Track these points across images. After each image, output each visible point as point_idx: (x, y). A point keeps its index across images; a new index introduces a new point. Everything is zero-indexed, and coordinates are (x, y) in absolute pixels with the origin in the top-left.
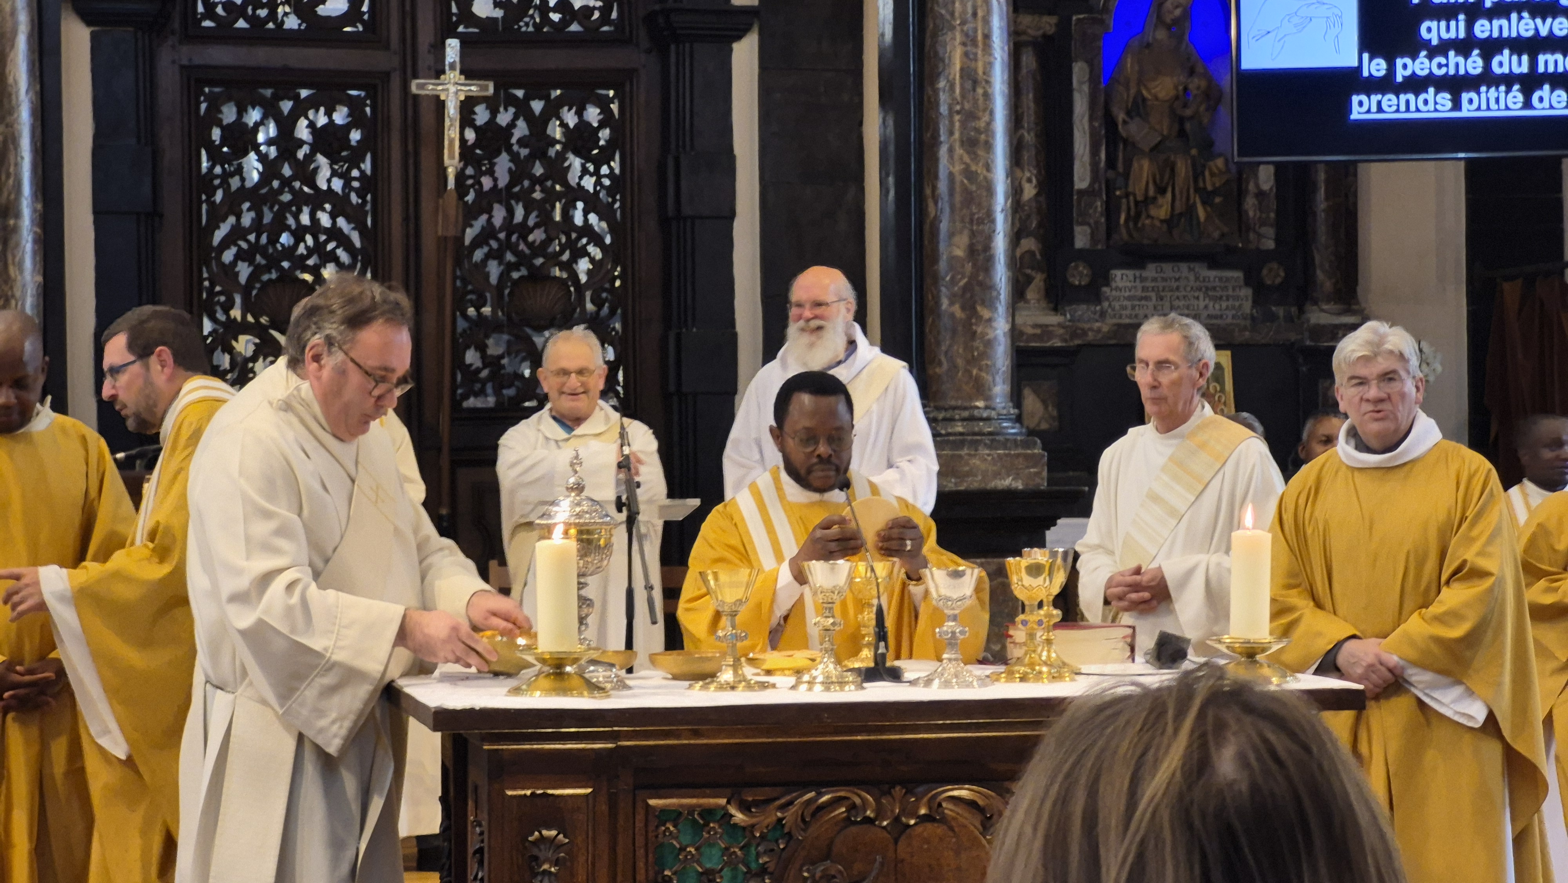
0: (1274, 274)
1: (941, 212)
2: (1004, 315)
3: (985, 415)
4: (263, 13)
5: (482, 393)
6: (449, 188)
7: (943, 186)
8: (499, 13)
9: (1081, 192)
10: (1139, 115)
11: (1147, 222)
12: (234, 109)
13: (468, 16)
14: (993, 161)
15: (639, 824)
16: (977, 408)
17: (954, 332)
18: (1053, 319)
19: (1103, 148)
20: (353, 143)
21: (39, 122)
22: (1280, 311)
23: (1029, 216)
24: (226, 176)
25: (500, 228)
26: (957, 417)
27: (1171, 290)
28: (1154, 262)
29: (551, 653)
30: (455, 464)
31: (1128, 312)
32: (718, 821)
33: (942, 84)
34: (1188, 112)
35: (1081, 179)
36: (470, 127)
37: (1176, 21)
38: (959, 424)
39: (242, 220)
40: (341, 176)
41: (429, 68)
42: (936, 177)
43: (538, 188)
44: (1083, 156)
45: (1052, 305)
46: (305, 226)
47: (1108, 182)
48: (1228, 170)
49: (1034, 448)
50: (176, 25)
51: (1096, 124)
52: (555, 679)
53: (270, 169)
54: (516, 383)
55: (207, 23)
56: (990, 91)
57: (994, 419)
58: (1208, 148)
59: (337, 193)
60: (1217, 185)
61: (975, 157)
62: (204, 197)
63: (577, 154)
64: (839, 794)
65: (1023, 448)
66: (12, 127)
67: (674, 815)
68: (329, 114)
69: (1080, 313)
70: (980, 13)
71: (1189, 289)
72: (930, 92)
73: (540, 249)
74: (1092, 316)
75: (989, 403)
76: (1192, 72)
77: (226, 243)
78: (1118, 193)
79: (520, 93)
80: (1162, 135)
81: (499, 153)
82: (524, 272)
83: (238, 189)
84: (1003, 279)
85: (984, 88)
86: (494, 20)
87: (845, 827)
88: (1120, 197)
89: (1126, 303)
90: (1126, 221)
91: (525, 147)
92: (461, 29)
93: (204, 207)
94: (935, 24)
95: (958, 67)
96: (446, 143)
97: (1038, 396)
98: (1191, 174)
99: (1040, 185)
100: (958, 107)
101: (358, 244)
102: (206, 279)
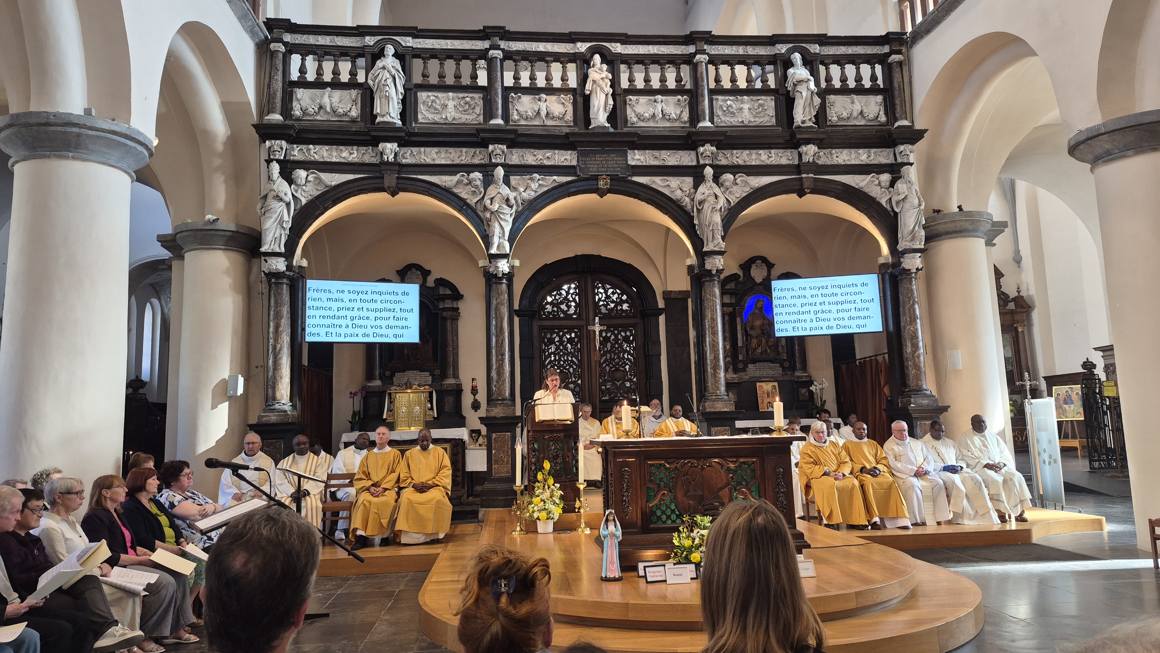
0: (787, 364)
1: (708, 350)
2: (723, 373)
3: (720, 395)
4: (556, 314)
5: (606, 396)
6: (597, 351)
7: (708, 344)
8: (607, 312)
10: (753, 329)
11: (756, 353)
12: (550, 335)
13: (601, 313)
14: (719, 338)
15: (646, 468)
16: (718, 393)
18: (735, 376)
20: (576, 341)
21: (509, 336)
22: (789, 373)
23: (728, 353)
24: (548, 349)
25: (609, 359)
26: (713, 395)
27: (762, 369)
30: (600, 412)
31: (753, 374)
32: (663, 467)
33: (706, 322)
34: (764, 328)
35: (740, 344)
36: (601, 337)
37: (760, 308)
38: (714, 397)
39: (551, 359)
40: (573, 349)
41: (592, 324)
42: (706, 342)
43: (617, 350)
45: (734, 373)
46: (565, 360)
48: (774, 341)
49: (732, 403)
50: (537, 317)
53: (558, 348)
54: (613, 394)
55: (544, 316)
56: (717, 323)
57: (722, 396)
59: (572, 352)
61: (714, 336)
62: (543, 354)
63: (626, 342)
64: (689, 461)
65: (729, 402)
66: (504, 336)
67: (653, 466)
68: (570, 335)
69: (741, 374)
70: (715, 307)
71: (766, 369)
72: (704, 324)
73: (617, 364)
74: (745, 375)
75: (720, 392)
76: (765, 319)
79: (612, 329)
80: (758, 333)
81: (608, 343)
82: (614, 369)
83: (550, 352)
84: (722, 366)
85: (716, 321)
87: (691, 468)
88: (749, 348)
89: (752, 372)
90: (751, 353)
91: (614, 341)
92: (599, 315)
93: (543, 357)
95: (710, 317)
96: (596, 341)
97: (732, 394)
98: (766, 342)
99: (730, 346)
100: (710, 326)
101: (577, 364)
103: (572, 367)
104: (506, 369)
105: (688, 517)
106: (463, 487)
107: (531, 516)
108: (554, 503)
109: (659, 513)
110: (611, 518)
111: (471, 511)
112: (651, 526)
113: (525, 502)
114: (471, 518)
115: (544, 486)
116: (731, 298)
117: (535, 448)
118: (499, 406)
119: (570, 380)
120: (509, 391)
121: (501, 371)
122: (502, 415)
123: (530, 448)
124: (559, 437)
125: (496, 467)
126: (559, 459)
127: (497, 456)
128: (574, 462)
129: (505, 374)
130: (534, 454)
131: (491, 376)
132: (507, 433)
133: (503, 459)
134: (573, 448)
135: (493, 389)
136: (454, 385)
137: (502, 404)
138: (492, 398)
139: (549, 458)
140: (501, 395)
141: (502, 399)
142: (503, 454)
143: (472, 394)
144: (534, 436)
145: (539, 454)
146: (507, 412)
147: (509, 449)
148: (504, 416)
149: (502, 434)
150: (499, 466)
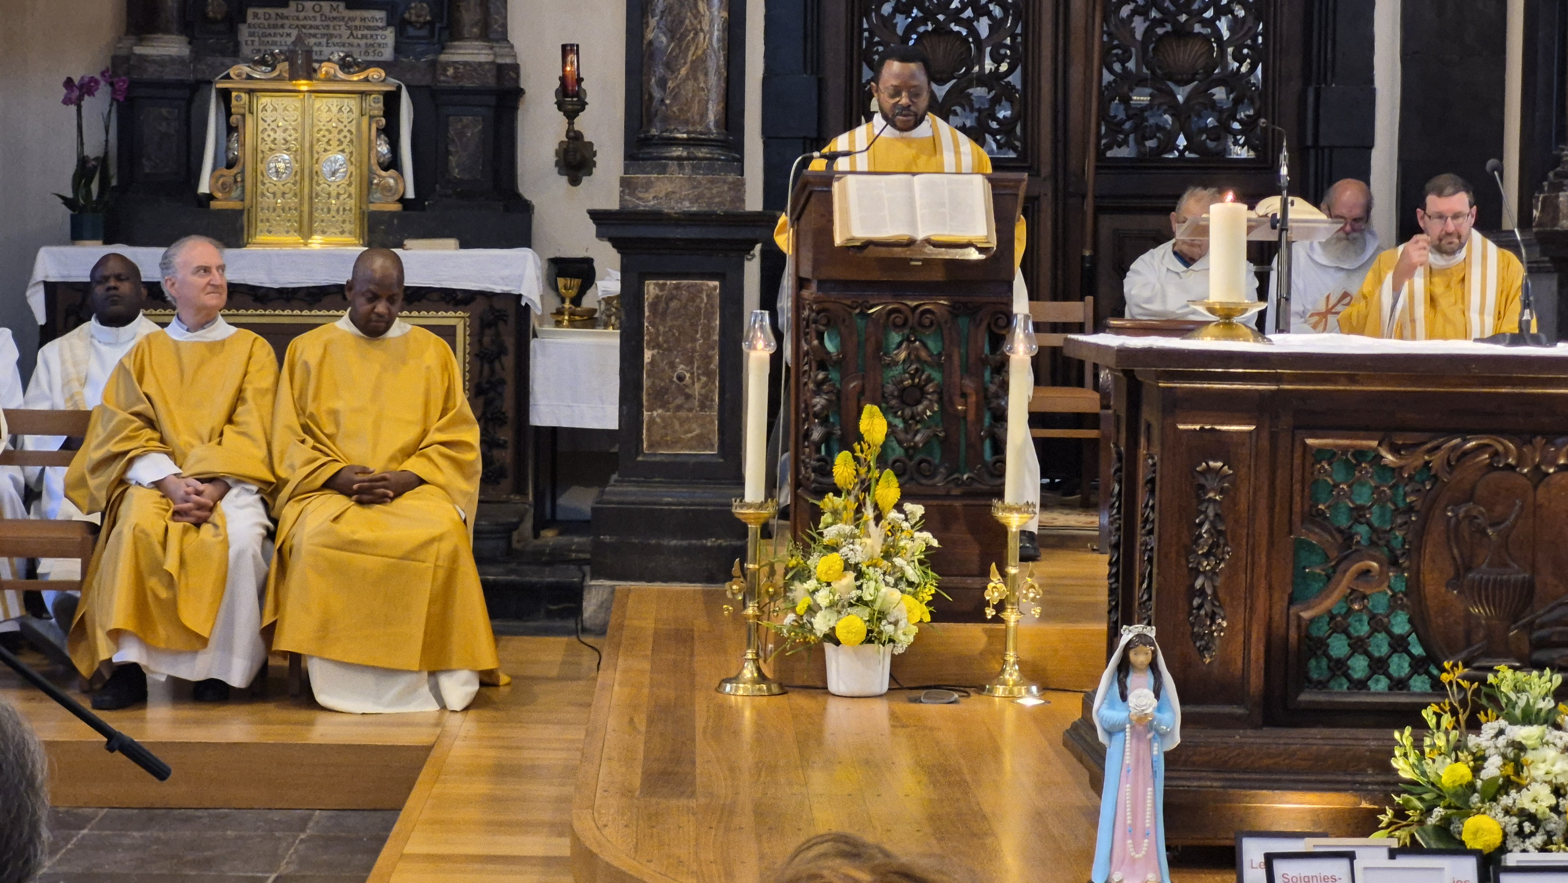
5: (1125, 142)
15: (1297, 461)
29: (1221, 303)
30: (1099, 210)
32: (1370, 462)
52: (1225, 327)
54: (1158, 135)
64: (1482, 442)
67: (1328, 454)
73: (1185, 6)
82: (1169, 27)
87: (1488, 473)
102: (866, 30)
103: (989, 14)
104: (711, 13)
105: (1461, 671)
106: (520, 489)
107: (802, 626)
108: (901, 581)
109: (1339, 647)
110: (1140, 657)
111: (551, 587)
112: (1304, 697)
113: (780, 569)
114: (550, 615)
115: (859, 510)
117: (828, 353)
118: (676, 168)
119: (976, 69)
120: (718, 104)
121: (687, 22)
122: (687, 204)
123: (807, 353)
124: (928, 311)
125: (655, 413)
126: (925, 403)
127: (663, 371)
128: (987, 420)
129: (702, 35)
130: (821, 376)
131: (645, 42)
132: (705, 282)
133: (686, 386)
134: (984, 362)
135: (651, 97)
136: (487, 67)
137: (688, 159)
138: (648, 131)
139: (883, 396)
140: (687, 122)
141: (689, 139)
142: (687, 365)
143: (560, 109)
144: (826, 305)
145: (842, 379)
146: (706, 191)
147: (713, 349)
148: (695, 209)
149: (685, 282)
150: (668, 410)
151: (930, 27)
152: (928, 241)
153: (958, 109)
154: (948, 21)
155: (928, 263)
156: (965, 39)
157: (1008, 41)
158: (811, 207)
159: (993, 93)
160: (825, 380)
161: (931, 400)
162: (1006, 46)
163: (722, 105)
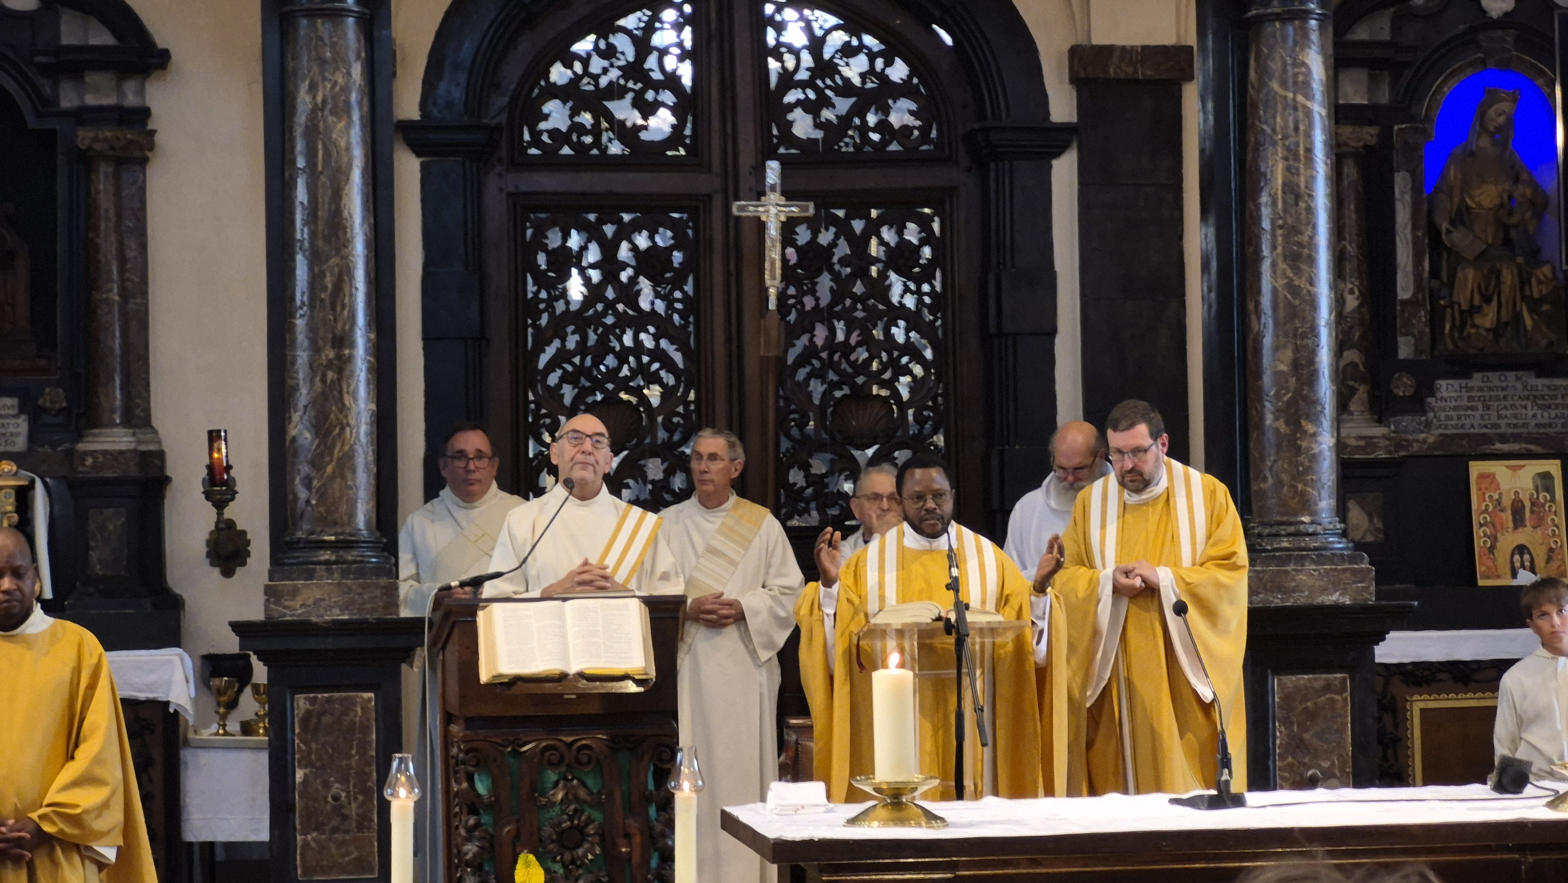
1: (1265, 327)
2: (1329, 429)
3: (1311, 530)
4: (588, 139)
5: (807, 511)
6: (770, 307)
7: (1266, 301)
8: (819, 134)
9: (1404, 303)
10: (1463, 223)
11: (1473, 331)
12: (560, 234)
13: (788, 138)
14: (1315, 274)
16: (1303, 523)
17: (1279, 447)
18: (1378, 431)
19: (1427, 256)
20: (676, 265)
21: (373, 253)
23: (1351, 328)
24: (551, 301)
25: (822, 346)
26: (1283, 532)
27: (1498, 399)
28: (1483, 371)
29: (888, 783)
31: (1454, 422)
33: (1264, 198)
34: (1514, 220)
35: (1405, 289)
36: (791, 246)
37: (1500, 129)
38: (1285, 539)
39: (567, 343)
40: (663, 298)
41: (751, 189)
42: (1259, 292)
43: (859, 306)
44: (1405, 267)
45: (1376, 417)
46: (629, 348)
47: (1431, 291)
48: (1555, 277)
49: (1362, 563)
50: (503, 153)
51: (1420, 234)
52: (892, 809)
53: (594, 292)
54: (840, 502)
55: (533, 151)
56: (1312, 205)
57: (1320, 534)
58: (1534, 256)
59: (660, 314)
60: (1545, 291)
61: (1297, 271)
62: (530, 321)
63: (899, 272)
65: (1351, 563)
66: (347, 258)
68: (651, 238)
69: (1404, 424)
70: (1302, 128)
71: (1516, 398)
72: (1252, 207)
73: (860, 368)
74: (1418, 427)
75: (1316, 518)
76: (1516, 180)
77: (551, 366)
78: (1442, 302)
79: (841, 213)
80: (1487, 242)
81: (819, 273)
82: (846, 390)
83: (563, 313)
84: (1328, 393)
85: (1306, 202)
86: (815, 141)
88: (1444, 307)
89: (1452, 413)
90: (1451, 330)
91: (847, 266)
92: (782, 150)
93: (530, 330)
94: (1256, 138)
95: (1280, 181)
96: (767, 265)
97: (1364, 510)
98: (1517, 281)
99: (1362, 296)
100: (1280, 222)
101: (680, 364)
102: (532, 402)
103: (659, 381)
104: (357, 405)
116: (1373, 82)
117: (479, 796)
118: (324, 573)
119: (648, 440)
120: (368, 503)
121: (332, 416)
122: (337, 611)
123: (457, 794)
124: (585, 747)
125: (309, 837)
126: (586, 845)
127: (317, 790)
128: (654, 862)
129: (348, 429)
130: (472, 821)
131: (288, 438)
132: (359, 694)
133: (342, 806)
134: (647, 799)
135: (296, 498)
136: (128, 455)
137: (336, 562)
138: (294, 534)
139: (540, 840)
140: (335, 523)
141: (336, 542)
142: (342, 784)
143: (207, 499)
144: (475, 744)
145: (496, 823)
146: (356, 597)
147: (370, 765)
148: (346, 617)
149: (337, 695)
150: (323, 833)
151: (599, 397)
152: (581, 675)
153: (631, 482)
154: (617, 390)
155: (583, 697)
156: (635, 409)
157: (680, 409)
158: (455, 637)
159: (666, 465)
160: (477, 825)
161: (592, 844)
162: (678, 414)
163: (373, 503)
